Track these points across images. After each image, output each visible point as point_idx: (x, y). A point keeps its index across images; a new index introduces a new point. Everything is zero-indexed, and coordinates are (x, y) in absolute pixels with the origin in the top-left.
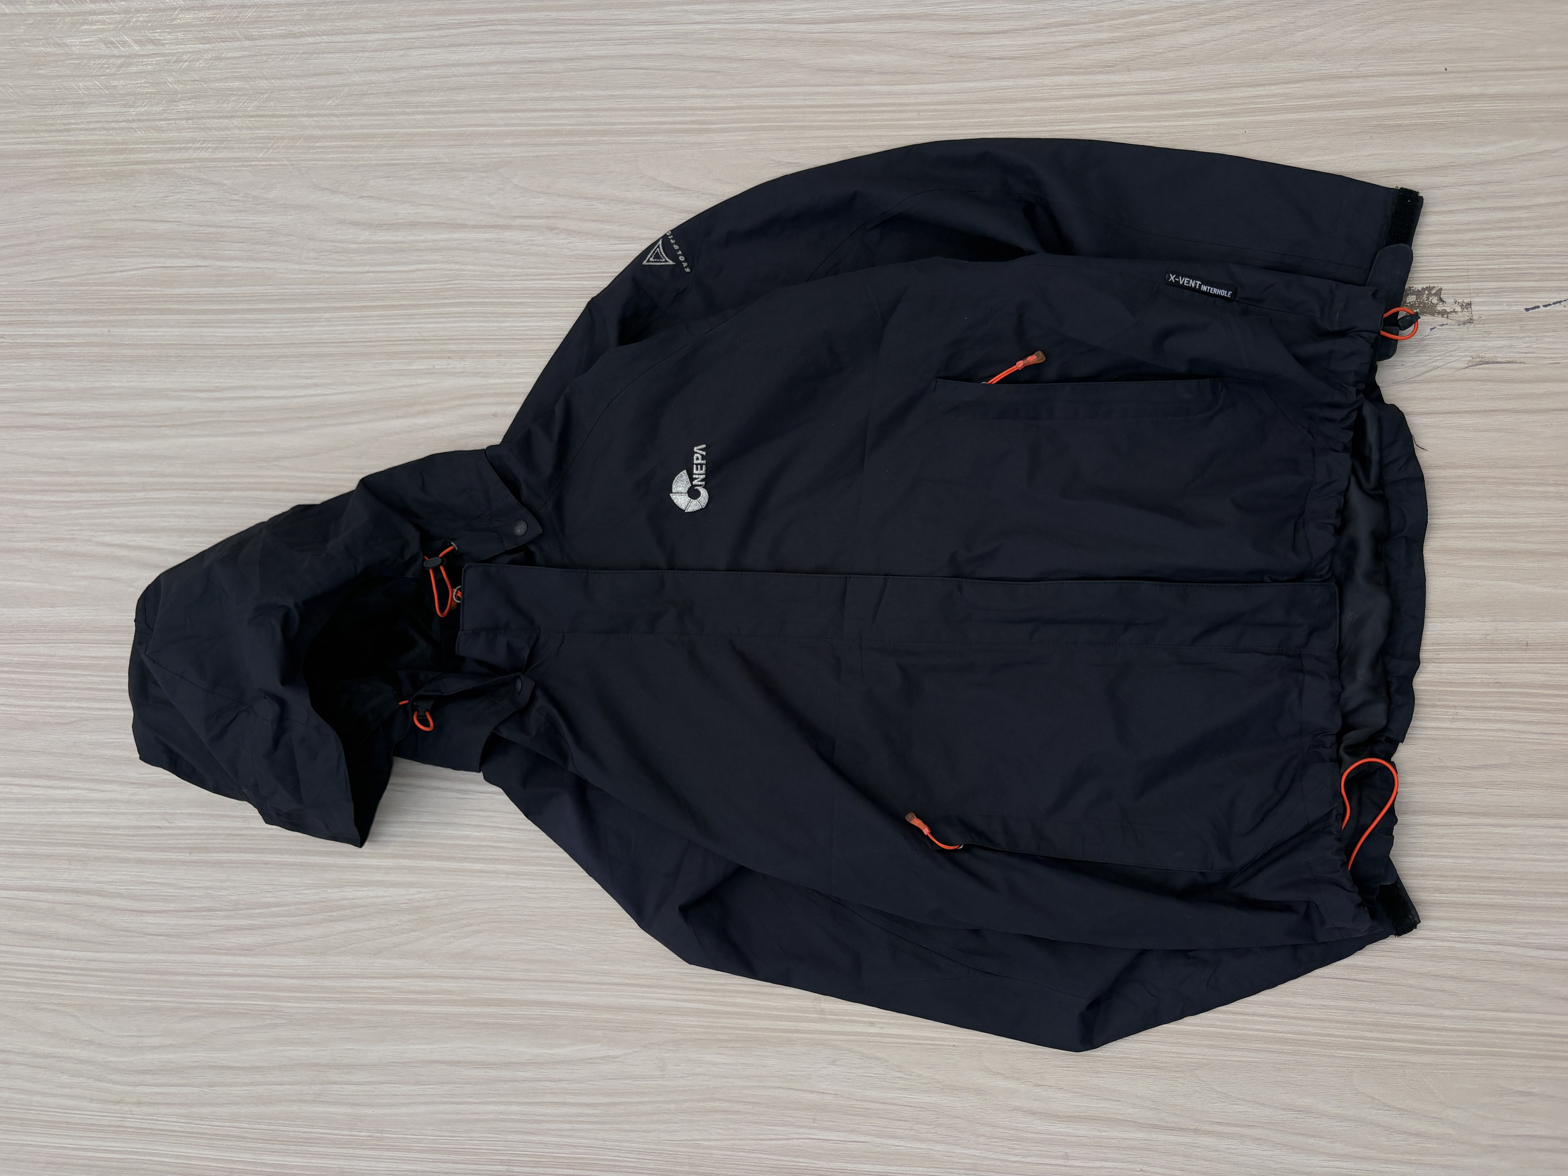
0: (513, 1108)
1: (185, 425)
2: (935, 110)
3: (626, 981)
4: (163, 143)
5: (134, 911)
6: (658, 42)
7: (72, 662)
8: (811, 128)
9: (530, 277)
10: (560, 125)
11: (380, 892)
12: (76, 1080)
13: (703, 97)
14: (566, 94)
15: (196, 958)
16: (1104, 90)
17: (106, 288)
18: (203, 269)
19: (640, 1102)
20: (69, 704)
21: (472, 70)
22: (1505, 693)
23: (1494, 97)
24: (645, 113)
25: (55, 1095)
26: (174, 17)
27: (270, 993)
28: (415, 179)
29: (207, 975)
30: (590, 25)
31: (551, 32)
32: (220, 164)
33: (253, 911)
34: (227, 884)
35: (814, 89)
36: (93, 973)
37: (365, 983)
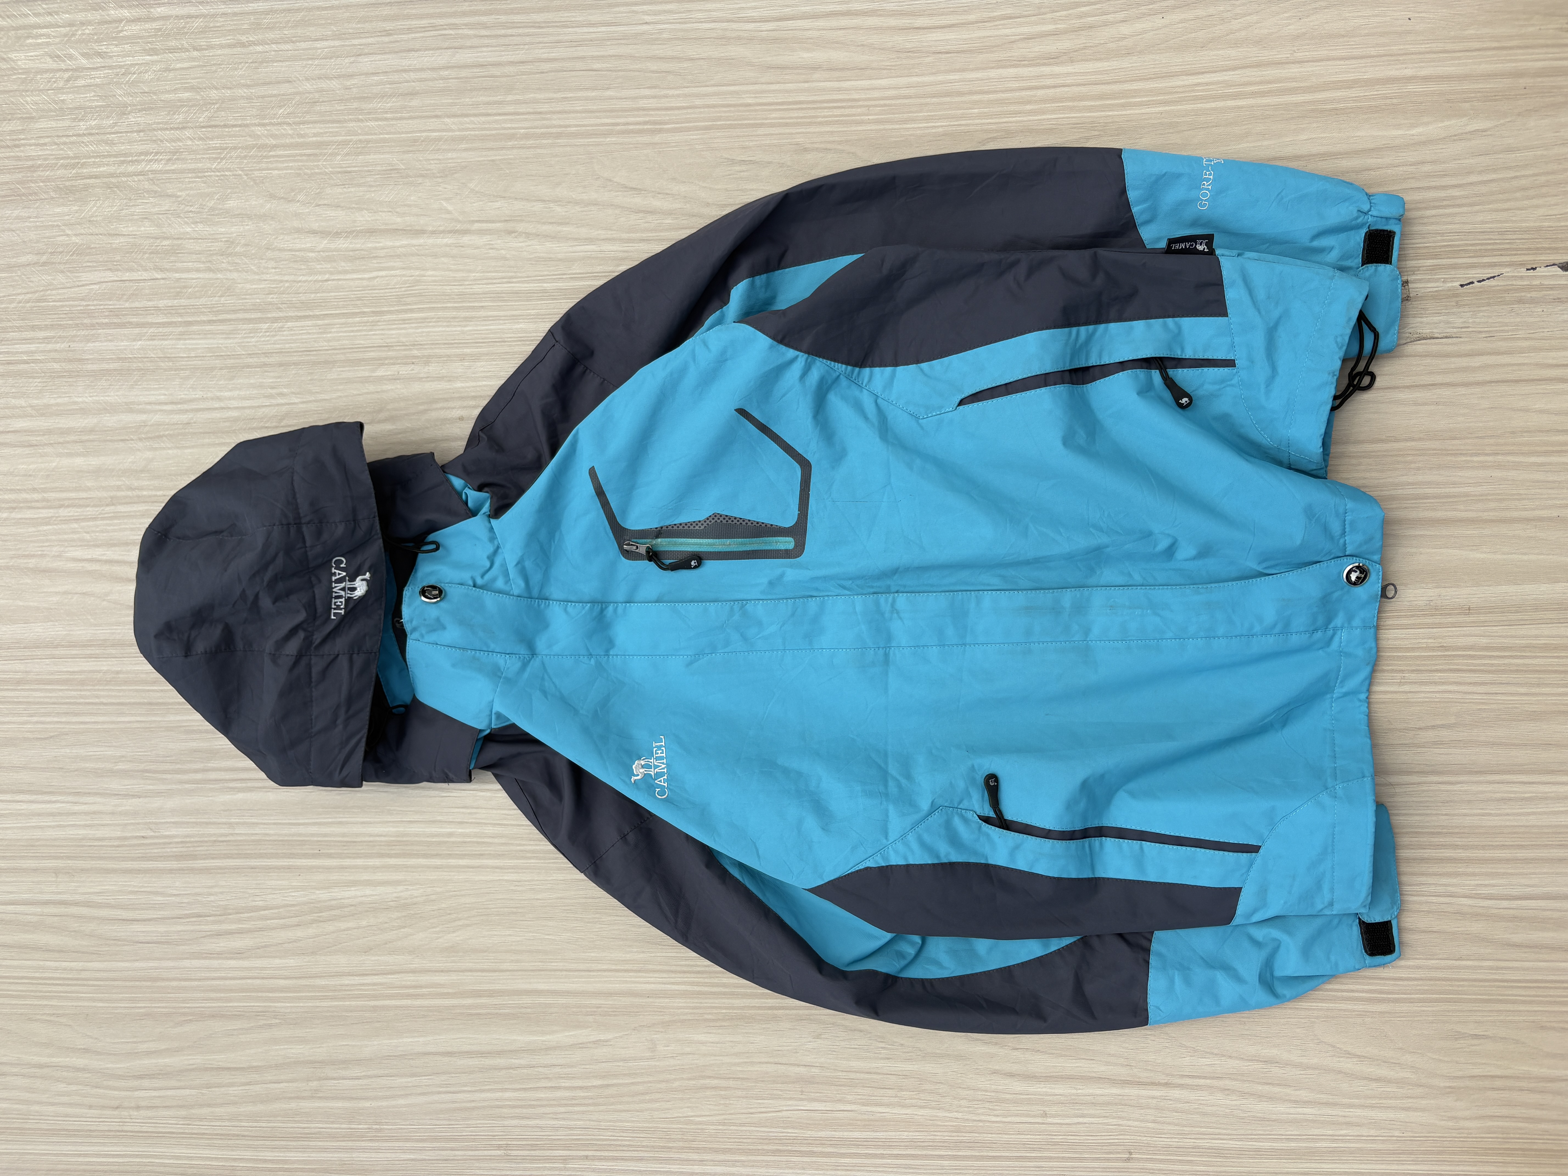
0: (507, 1095)
1: (151, 438)
2: (885, 105)
3: (614, 967)
4: (115, 156)
5: (124, 920)
6: (609, 43)
7: (48, 677)
8: (761, 125)
9: (490, 281)
10: (513, 128)
11: (368, 891)
12: (73, 1088)
13: (654, 97)
14: (518, 97)
15: (187, 963)
16: (1049, 82)
17: (64, 303)
18: (162, 282)
19: (632, 1083)
20: (48, 719)
21: (424, 75)
22: (1449, 656)
23: (1426, 79)
24: (598, 114)
25: (53, 1104)
26: (120, 29)
27: (264, 994)
28: (371, 186)
29: (200, 980)
30: (540, 27)
31: (500, 36)
32: (174, 176)
33: (242, 915)
34: (216, 890)
35: (764, 87)
36: (85, 982)
37: (357, 980)
